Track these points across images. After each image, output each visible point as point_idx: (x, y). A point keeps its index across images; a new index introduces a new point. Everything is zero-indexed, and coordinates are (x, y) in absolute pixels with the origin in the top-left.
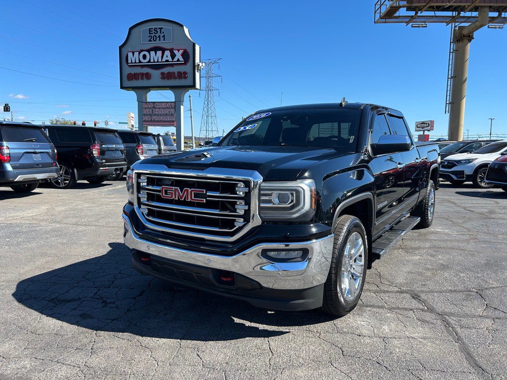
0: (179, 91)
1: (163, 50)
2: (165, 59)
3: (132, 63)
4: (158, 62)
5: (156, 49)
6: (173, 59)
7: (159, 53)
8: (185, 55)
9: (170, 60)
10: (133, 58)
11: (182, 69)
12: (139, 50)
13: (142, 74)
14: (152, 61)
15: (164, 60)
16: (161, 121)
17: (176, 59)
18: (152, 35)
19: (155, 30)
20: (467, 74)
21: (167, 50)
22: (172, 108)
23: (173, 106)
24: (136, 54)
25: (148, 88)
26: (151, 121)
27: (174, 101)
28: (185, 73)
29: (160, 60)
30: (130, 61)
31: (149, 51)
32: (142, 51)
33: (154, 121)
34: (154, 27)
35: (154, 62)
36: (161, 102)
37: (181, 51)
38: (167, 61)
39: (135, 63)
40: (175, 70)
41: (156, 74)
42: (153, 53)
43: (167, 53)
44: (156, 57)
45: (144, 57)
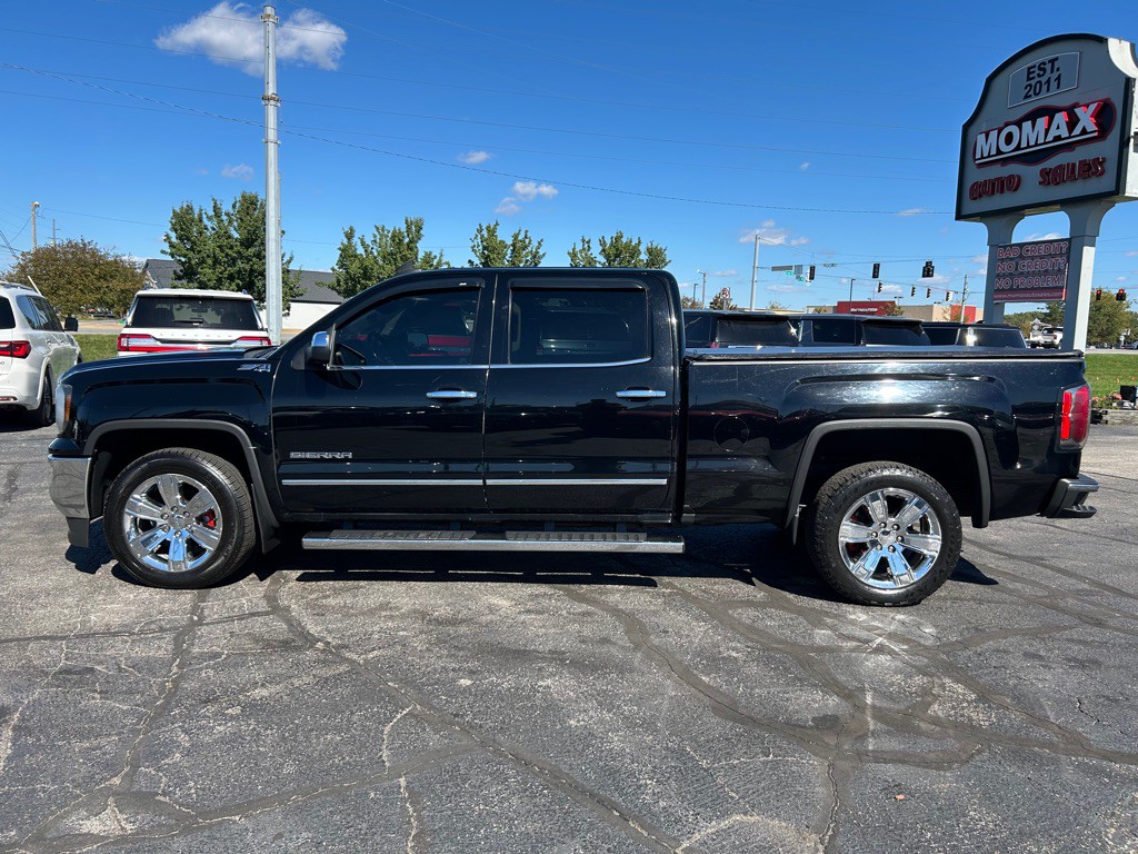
2: (1053, 133)
5: (1033, 116)
7: (1042, 122)
9: (1065, 134)
14: (1024, 145)
15: (1050, 138)
16: (1033, 289)
17: (1077, 130)
18: (1033, 82)
19: (1040, 69)
22: (1061, 255)
23: (1064, 251)
26: (1011, 290)
28: (1099, 162)
32: (1007, 124)
33: (1018, 290)
38: (1058, 138)
43: (1061, 118)
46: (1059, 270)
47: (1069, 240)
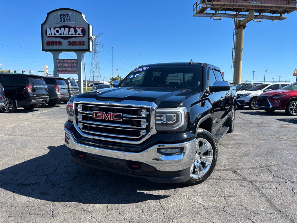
0: (79, 53)
1: (69, 28)
2: (70, 33)
3: (49, 35)
4: (66, 35)
5: (65, 27)
6: (76, 33)
7: (67, 29)
8: (83, 31)
9: (74, 34)
10: (50, 32)
11: (81, 39)
12: (54, 27)
13: (56, 42)
14: (62, 34)
16: (68, 71)
17: (77, 33)
18: (62, 18)
19: (64, 15)
20: (243, 47)
21: (72, 27)
22: (75, 63)
23: (76, 62)
24: (52, 29)
25: (60, 51)
26: (62, 71)
27: (77, 59)
28: (83, 42)
29: (67, 34)
30: (48, 34)
31: (60, 28)
32: (56, 28)
33: (64, 71)
34: (63, 13)
35: (64, 35)
36: (68, 59)
37: (81, 29)
38: (72, 34)
39: (52, 35)
40: (77, 40)
41: (65, 42)
42: (63, 29)
43: (72, 29)
44: (65, 32)
45: (57, 31)
46: (75, 67)
47: (77, 60)
